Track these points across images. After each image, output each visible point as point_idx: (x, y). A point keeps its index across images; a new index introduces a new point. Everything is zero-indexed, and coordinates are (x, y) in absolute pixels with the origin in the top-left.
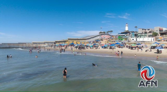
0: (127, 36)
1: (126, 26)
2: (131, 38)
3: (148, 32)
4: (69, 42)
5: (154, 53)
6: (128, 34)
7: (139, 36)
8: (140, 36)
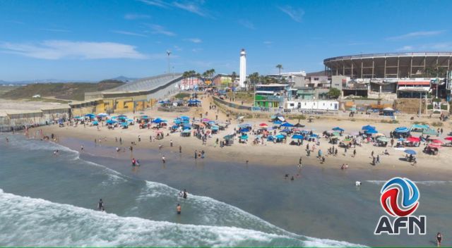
0: (279, 97)
1: (243, 55)
2: (288, 102)
3: (316, 86)
4: (106, 104)
5: (401, 159)
6: (282, 92)
7: (299, 95)
8: (303, 95)
